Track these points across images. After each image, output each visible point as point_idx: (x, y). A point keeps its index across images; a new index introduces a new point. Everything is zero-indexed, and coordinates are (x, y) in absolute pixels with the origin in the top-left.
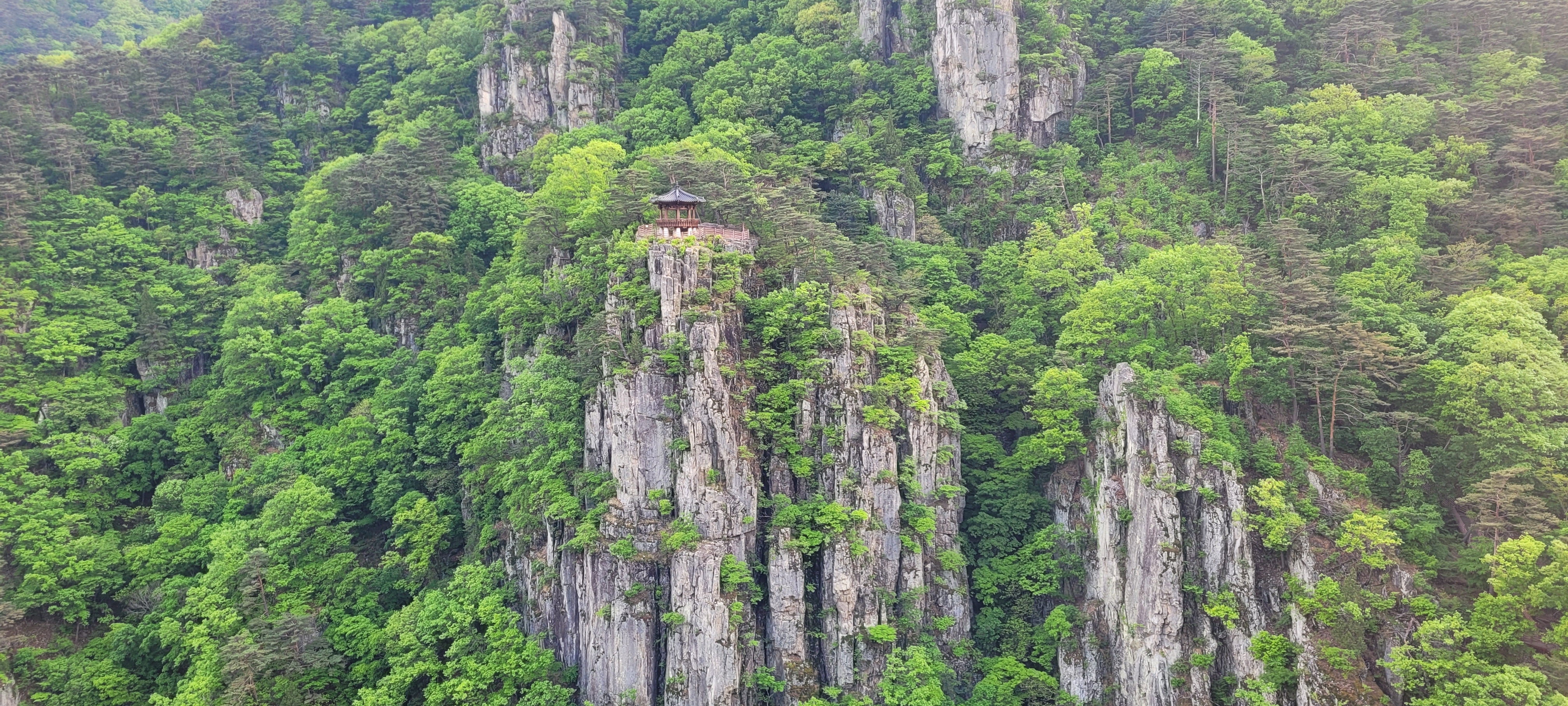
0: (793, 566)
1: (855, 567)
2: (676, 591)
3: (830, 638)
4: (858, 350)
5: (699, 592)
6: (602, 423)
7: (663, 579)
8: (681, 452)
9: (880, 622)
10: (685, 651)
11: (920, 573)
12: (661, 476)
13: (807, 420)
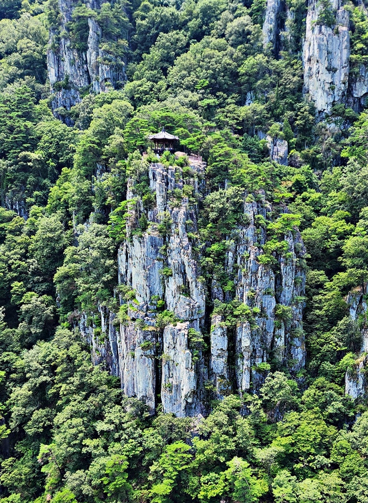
0: (223, 334)
1: (252, 335)
2: (166, 345)
3: (239, 368)
4: (257, 225)
5: (178, 346)
6: (127, 261)
7: (159, 339)
8: (168, 277)
9: (263, 361)
10: (171, 373)
11: (283, 339)
12: (158, 289)
13: (231, 261)
